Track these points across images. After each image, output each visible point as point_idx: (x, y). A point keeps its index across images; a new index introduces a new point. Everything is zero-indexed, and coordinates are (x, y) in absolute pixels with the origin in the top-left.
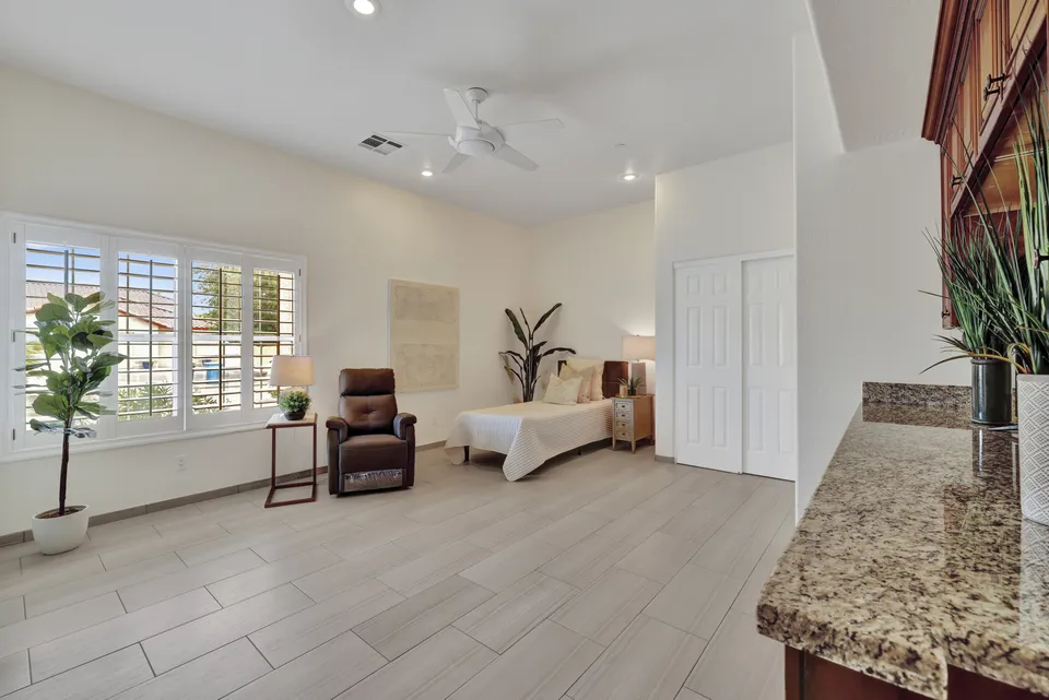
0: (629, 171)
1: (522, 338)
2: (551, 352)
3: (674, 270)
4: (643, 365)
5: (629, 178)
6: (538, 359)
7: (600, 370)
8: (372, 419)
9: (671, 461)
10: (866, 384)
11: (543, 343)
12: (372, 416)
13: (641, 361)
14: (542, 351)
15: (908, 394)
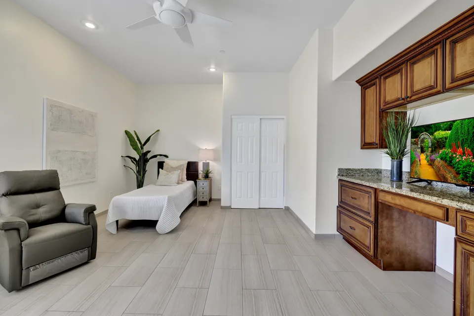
0: (213, 66)
1: (136, 149)
2: (155, 156)
3: (231, 119)
4: (208, 163)
5: (212, 70)
6: (147, 161)
7: (185, 166)
8: (42, 213)
9: (229, 208)
10: (339, 169)
11: (149, 152)
12: (41, 210)
13: (208, 161)
14: (149, 156)
15: (351, 172)
